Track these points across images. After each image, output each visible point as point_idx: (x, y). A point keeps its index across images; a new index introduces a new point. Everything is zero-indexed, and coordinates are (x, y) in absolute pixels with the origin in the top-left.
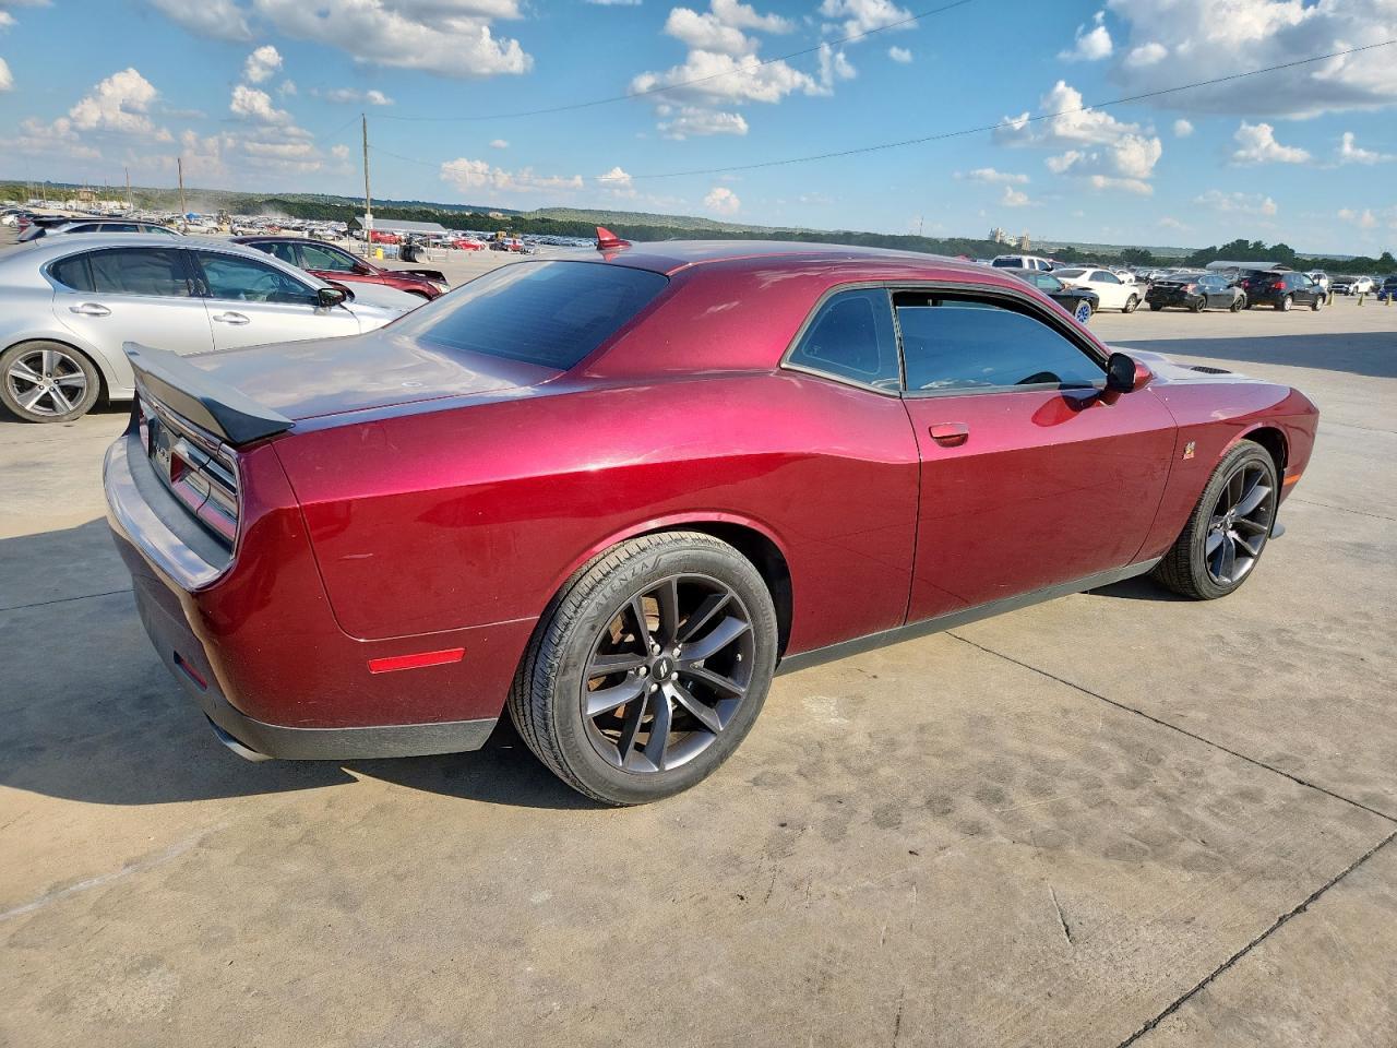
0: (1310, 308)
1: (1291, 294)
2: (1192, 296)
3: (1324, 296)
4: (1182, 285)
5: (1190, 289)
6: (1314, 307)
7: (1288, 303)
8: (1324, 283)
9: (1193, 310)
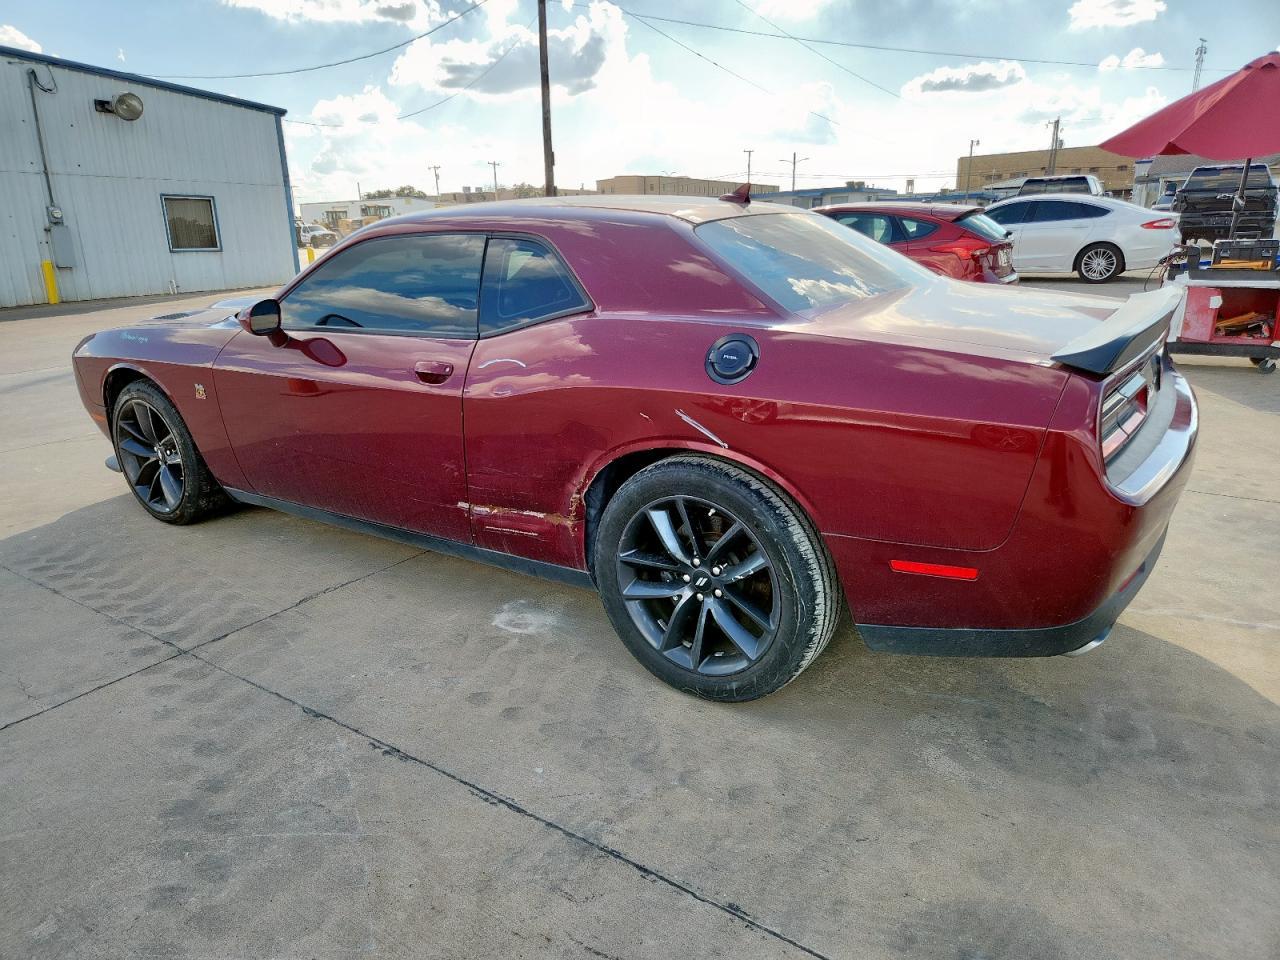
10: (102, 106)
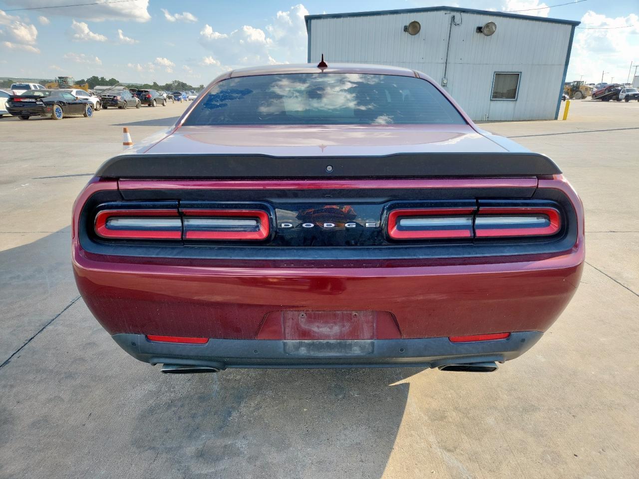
0: (162, 105)
1: (155, 100)
2: (120, 101)
3: (165, 99)
4: (115, 97)
5: (119, 98)
6: (164, 105)
7: (155, 103)
8: (165, 95)
9: (120, 108)
10: (480, 30)
